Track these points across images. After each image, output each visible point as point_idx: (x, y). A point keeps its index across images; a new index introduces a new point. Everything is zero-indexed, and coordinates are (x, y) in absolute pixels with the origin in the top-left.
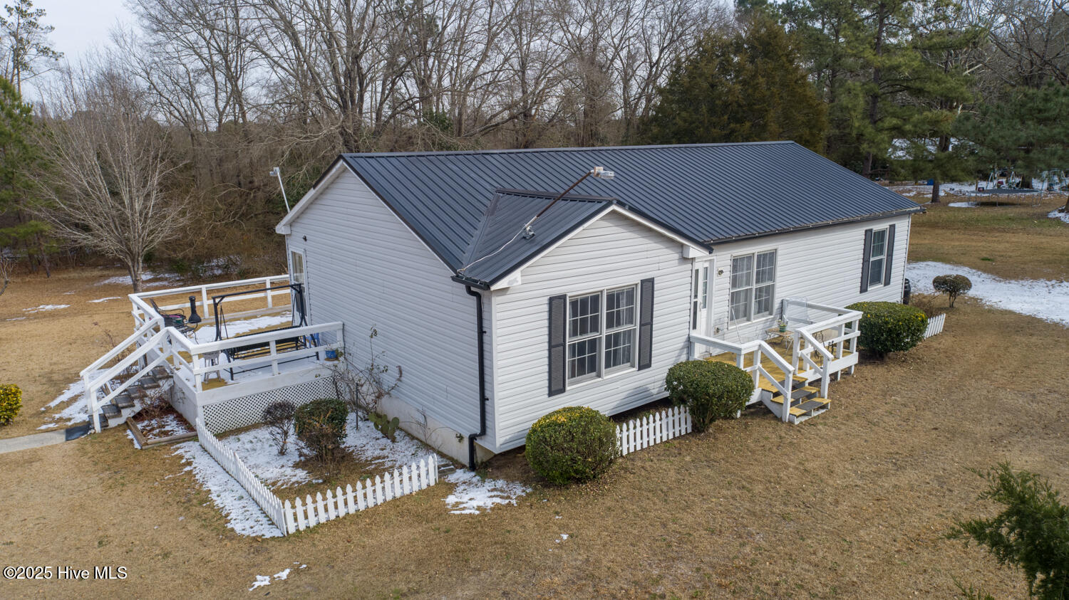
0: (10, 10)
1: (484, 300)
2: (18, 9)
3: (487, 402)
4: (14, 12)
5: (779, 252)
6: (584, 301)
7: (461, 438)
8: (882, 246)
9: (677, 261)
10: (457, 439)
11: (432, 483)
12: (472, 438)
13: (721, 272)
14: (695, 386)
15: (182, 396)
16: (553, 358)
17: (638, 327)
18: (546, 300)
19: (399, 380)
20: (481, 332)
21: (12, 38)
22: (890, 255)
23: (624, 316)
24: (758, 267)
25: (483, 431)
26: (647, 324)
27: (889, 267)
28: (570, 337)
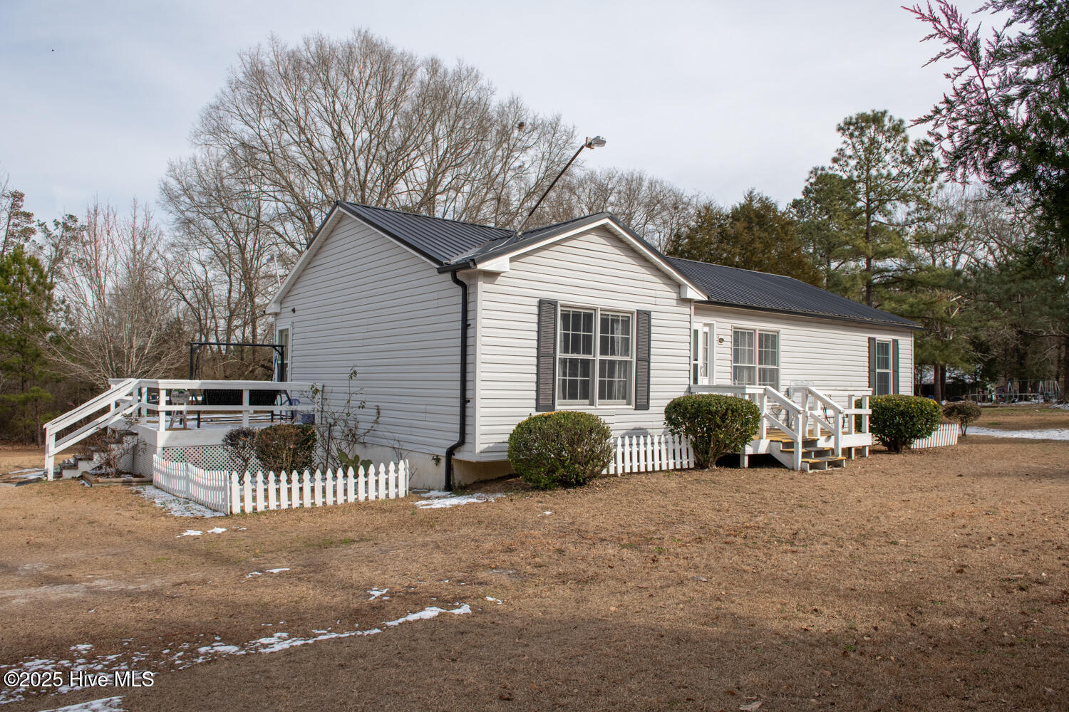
0: (57, 224)
1: (470, 290)
2: (64, 224)
3: (468, 405)
4: (60, 227)
5: (782, 337)
6: (577, 316)
7: (437, 460)
8: (887, 359)
9: (675, 301)
10: (434, 461)
11: (402, 495)
12: (451, 452)
13: (721, 341)
14: (696, 406)
15: (144, 446)
16: (542, 367)
17: (634, 360)
18: (535, 302)
19: (376, 422)
20: (465, 326)
21: (53, 249)
22: (896, 371)
23: (619, 346)
24: (760, 346)
25: (462, 442)
26: (645, 359)
27: (896, 383)
28: (561, 352)
